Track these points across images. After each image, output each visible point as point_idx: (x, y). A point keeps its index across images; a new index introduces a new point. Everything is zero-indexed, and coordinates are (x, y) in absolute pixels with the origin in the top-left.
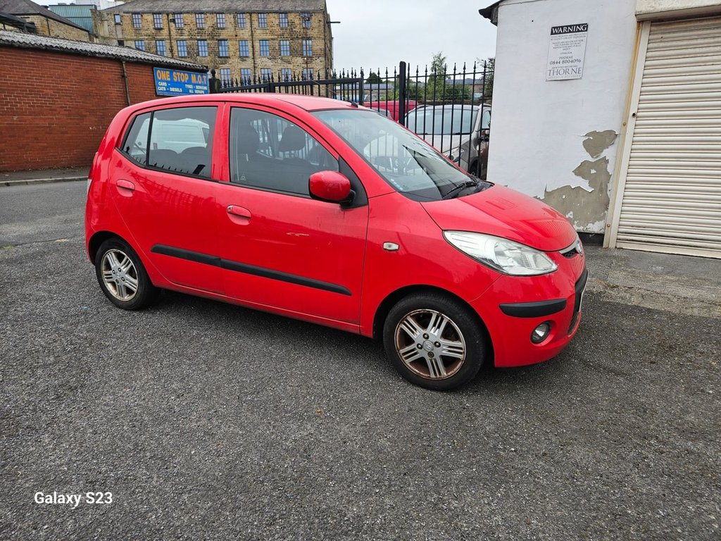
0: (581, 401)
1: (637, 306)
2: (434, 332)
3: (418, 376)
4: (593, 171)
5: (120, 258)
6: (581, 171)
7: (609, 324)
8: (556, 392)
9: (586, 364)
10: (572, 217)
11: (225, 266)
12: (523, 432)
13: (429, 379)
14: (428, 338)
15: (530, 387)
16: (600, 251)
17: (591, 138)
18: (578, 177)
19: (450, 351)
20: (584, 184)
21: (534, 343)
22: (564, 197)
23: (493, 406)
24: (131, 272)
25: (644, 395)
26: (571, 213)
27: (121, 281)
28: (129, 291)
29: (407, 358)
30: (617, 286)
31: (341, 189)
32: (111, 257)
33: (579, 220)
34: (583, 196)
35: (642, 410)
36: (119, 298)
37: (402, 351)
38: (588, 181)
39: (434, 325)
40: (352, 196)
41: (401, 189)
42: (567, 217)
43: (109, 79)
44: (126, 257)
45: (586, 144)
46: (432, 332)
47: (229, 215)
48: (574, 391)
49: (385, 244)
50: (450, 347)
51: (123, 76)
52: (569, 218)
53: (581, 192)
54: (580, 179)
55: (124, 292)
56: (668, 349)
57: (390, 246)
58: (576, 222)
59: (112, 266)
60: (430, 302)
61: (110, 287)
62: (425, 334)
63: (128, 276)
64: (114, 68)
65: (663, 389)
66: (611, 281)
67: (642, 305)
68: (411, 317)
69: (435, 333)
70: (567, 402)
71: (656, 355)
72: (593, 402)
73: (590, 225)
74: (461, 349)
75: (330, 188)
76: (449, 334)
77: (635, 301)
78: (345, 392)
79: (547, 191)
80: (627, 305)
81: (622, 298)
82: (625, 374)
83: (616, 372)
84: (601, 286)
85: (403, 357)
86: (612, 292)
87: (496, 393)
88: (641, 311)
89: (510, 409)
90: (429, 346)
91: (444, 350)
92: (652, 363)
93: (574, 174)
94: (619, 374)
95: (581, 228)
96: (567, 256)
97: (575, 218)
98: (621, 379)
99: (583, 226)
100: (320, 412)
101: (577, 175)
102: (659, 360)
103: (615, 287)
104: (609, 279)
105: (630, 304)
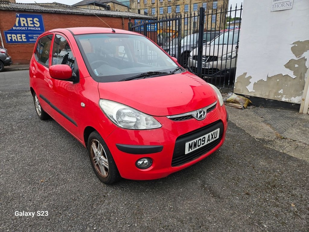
0: (171, 208)
1: (284, 154)
2: (99, 152)
3: (98, 173)
4: (296, 66)
6: (289, 65)
7: (249, 162)
8: (164, 199)
9: (203, 185)
10: (282, 93)
11: (51, 106)
13: (101, 176)
15: (153, 192)
16: (296, 115)
17: (297, 45)
18: (287, 69)
19: (105, 164)
20: (291, 74)
21: (139, 168)
22: (278, 80)
24: (39, 104)
26: (282, 90)
31: (64, 74)
33: (286, 94)
34: (290, 81)
35: (201, 225)
37: (93, 159)
38: (293, 71)
39: (99, 149)
41: (97, 75)
42: (279, 92)
43: (118, 25)
45: (293, 49)
47: (49, 84)
49: (81, 103)
50: (105, 162)
51: (123, 24)
52: (281, 93)
53: (288, 78)
54: (288, 70)
55: (40, 112)
56: (272, 186)
57: (83, 105)
58: (284, 96)
59: (36, 101)
60: (96, 136)
61: (37, 109)
62: (97, 152)
63: (39, 106)
64: (119, 21)
66: (285, 134)
67: (288, 153)
68: (94, 142)
70: (162, 207)
71: (256, 189)
72: (176, 210)
73: (293, 98)
74: (107, 163)
76: (103, 154)
77: (288, 149)
79: (269, 76)
80: (278, 152)
81: (281, 147)
82: (219, 198)
83: (215, 195)
84: (275, 137)
85: (94, 162)
86: (278, 142)
87: (131, 191)
88: (284, 157)
89: (125, 203)
90: (98, 159)
91: (103, 163)
92: (247, 194)
93: (285, 67)
94: (215, 197)
95: (287, 100)
96: (177, 120)
97: (284, 94)
98: (213, 200)
99: (288, 98)
100: (42, 181)
101: (287, 68)
102: (255, 193)
103: (284, 138)
104: (285, 133)
105: (281, 151)
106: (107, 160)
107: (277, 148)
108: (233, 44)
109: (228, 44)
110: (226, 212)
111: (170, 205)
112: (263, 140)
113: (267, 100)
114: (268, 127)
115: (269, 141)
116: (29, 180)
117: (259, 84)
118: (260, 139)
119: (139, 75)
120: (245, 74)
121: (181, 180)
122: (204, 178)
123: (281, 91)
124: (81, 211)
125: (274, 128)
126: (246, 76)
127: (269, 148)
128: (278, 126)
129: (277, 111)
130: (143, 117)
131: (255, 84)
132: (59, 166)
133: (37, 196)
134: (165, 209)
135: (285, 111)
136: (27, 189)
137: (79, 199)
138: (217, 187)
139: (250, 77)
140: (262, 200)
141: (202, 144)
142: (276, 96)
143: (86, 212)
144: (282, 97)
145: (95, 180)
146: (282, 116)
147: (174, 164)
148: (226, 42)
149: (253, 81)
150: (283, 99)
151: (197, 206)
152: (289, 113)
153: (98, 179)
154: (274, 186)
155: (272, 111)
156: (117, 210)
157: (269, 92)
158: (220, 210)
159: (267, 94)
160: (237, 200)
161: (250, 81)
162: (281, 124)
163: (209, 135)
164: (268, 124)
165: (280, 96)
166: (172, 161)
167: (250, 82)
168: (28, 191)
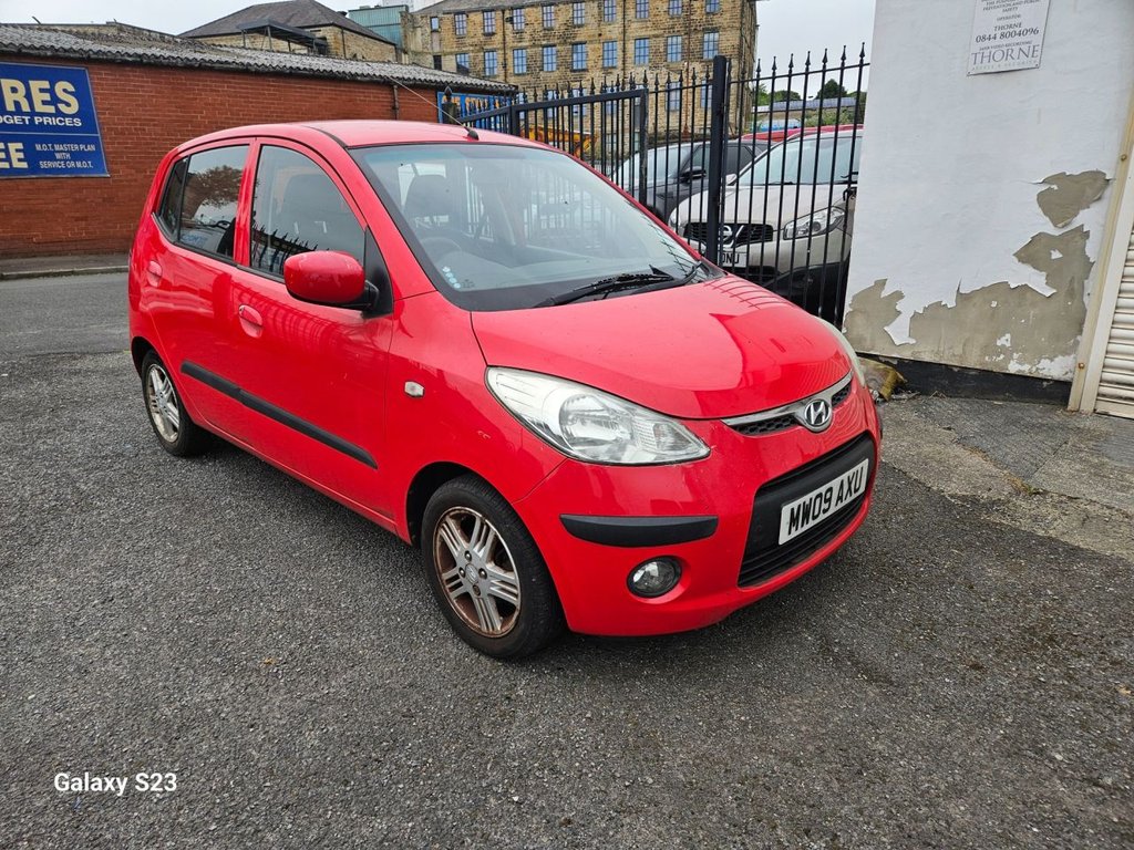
0: (746, 723)
1: (1053, 539)
2: (479, 551)
3: (464, 624)
4: (1056, 255)
5: (162, 377)
6: (1031, 254)
7: (952, 570)
8: (711, 697)
9: (826, 648)
10: (1008, 345)
11: (246, 401)
12: (571, 766)
13: (478, 634)
14: (470, 559)
15: (669, 678)
16: (1058, 417)
17: (1055, 187)
18: (1024, 266)
19: (503, 590)
20: (1037, 281)
21: (637, 594)
22: (994, 304)
23: (564, 703)
24: (171, 399)
25: (890, 736)
26: (1008, 336)
27: (163, 410)
28: (175, 429)
29: (452, 589)
30: (1046, 492)
32: (154, 375)
33: (1024, 351)
34: (1033, 305)
35: (858, 767)
36: (166, 436)
37: (446, 576)
38: (1044, 273)
39: (479, 539)
40: (371, 295)
42: (999, 343)
44: (167, 378)
45: (1045, 201)
46: (476, 549)
47: (242, 321)
48: (750, 700)
49: (407, 384)
50: (503, 582)
51: (394, 108)
52: (1003, 345)
53: (1028, 295)
54: (1028, 269)
55: (171, 430)
56: (1041, 640)
57: (413, 389)
58: (1015, 355)
59: (156, 389)
60: (469, 496)
61: (158, 419)
62: (467, 552)
63: (170, 405)
64: (382, 95)
65: (950, 729)
66: (1039, 480)
67: (1065, 539)
68: (452, 517)
69: (481, 553)
70: (714, 720)
71: (998, 652)
72: (764, 728)
73: (1045, 363)
74: (515, 587)
75: (313, 281)
76: (498, 556)
77: (1060, 526)
78: (338, 635)
79: (962, 291)
80: (1031, 535)
81: (1035, 519)
82: (892, 683)
83: (874, 676)
84: (1008, 489)
85: (448, 586)
86: (1024, 504)
87: (593, 678)
88: (1054, 551)
89: (589, 715)
90: (473, 574)
91: (493, 585)
92: (976, 667)
93: (1016, 260)
94: (876, 681)
95: (1026, 369)
96: (752, 430)
97: (1015, 348)
98: (872, 691)
99: (1030, 363)
100: (270, 663)
101: (1023, 262)
102: (997, 664)
103: (1038, 493)
104: (1036, 474)
105: (1041, 533)
106: (513, 577)
107: (1025, 525)
108: (815, 184)
109: (798, 184)
110: (928, 726)
111: (737, 714)
112: (975, 501)
113: (956, 370)
114: (977, 459)
115: (994, 503)
116: (219, 660)
117: (930, 317)
118: (964, 498)
119: (593, 286)
120: (881, 284)
121: (748, 635)
122: (822, 626)
123: (1004, 338)
124: (447, 748)
125: (996, 463)
126: (886, 293)
127: (1001, 524)
128: (1007, 454)
129: (993, 407)
130: (646, 422)
131: (915, 317)
132: (310, 610)
133: (271, 710)
134: (726, 728)
135: (1018, 405)
136: (225, 691)
137: (424, 711)
138: (871, 649)
139: (899, 295)
140: (1026, 683)
141: (825, 511)
142: (987, 358)
143: (464, 751)
144: (1009, 359)
145: (455, 649)
146: (1015, 422)
147: (747, 577)
148: (791, 176)
149: (907, 308)
150: (1013, 368)
151: (826, 711)
152: (1034, 412)
153: (465, 648)
154: (1051, 639)
155: (976, 406)
156: (568, 739)
157: (965, 345)
158: (905, 720)
159: (958, 350)
160: (948, 689)
161: (898, 308)
162: (1017, 446)
163: (842, 482)
164: (975, 449)
165: (1002, 357)
166: (743, 568)
167: (899, 313)
168: (230, 698)
